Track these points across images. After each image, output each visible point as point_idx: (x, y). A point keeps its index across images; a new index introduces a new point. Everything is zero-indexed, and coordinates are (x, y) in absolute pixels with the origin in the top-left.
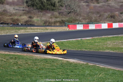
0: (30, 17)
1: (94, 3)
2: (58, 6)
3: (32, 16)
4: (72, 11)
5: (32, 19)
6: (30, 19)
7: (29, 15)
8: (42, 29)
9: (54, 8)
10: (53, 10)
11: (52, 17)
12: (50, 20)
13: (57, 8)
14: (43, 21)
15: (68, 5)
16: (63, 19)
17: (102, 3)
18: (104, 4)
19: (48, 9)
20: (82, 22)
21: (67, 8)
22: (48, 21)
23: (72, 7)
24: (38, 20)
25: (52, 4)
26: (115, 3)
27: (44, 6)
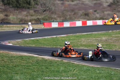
0: (6, 15)
2: (33, 4)
3: (8, 14)
4: (48, 9)
5: (8, 17)
6: (6, 17)
7: (5, 13)
8: (18, 27)
9: (30, 6)
10: (29, 8)
11: (28, 15)
12: (26, 18)
13: (32, 6)
14: (19, 18)
15: (43, 3)
16: (38, 17)
17: (76, 1)
18: (78, 2)
19: (23, 7)
20: (57, 19)
21: (42, 6)
22: (24, 19)
23: (48, 5)
24: (14, 18)
26: (89, 1)
27: (20, 4)
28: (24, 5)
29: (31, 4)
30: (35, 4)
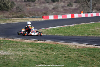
1: (28, 7)
4: (21, 10)
9: (8, 9)
10: (7, 10)
11: (10, 14)
12: (9, 16)
13: (10, 9)
14: (5, 16)
15: (18, 7)
16: (17, 15)
17: (32, 6)
19: (4, 10)
21: (17, 9)
23: (21, 8)
24: (2, 16)
25: (6, 7)
27: (2, 8)
28: (4, 8)
29: (9, 8)
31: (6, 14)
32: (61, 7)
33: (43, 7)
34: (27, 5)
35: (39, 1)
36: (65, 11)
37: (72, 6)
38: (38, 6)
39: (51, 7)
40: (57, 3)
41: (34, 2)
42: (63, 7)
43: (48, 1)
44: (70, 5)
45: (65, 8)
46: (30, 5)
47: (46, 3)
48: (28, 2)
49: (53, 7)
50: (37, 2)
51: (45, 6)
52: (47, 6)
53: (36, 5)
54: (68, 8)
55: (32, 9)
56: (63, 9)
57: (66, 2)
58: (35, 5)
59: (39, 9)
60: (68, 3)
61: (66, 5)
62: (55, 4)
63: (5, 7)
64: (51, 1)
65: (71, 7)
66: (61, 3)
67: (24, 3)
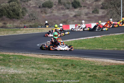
1: (43, 14)
4: (34, 18)
5: (6, 25)
6: (4, 25)
10: (17, 18)
12: (21, 25)
13: (20, 17)
14: (15, 26)
15: (31, 14)
16: (30, 24)
17: (49, 14)
18: (50, 14)
19: (14, 18)
21: (30, 17)
24: (11, 26)
26: (58, 14)
27: (11, 16)
28: (14, 16)
29: (19, 15)
30: (22, 16)
31: (17, 23)
32: (84, 14)
33: (62, 14)
34: (42, 12)
35: (56, 6)
36: (89, 19)
37: (98, 13)
38: (56, 13)
39: (71, 14)
40: (80, 9)
41: (51, 9)
42: (86, 14)
43: (68, 7)
44: (95, 11)
45: (90, 15)
46: (46, 11)
47: (66, 9)
48: (44, 9)
49: (74, 14)
50: (55, 8)
51: (65, 13)
52: (67, 13)
53: (54, 12)
54: (93, 15)
55: (48, 16)
56: (86, 17)
57: (91, 7)
58: (52, 12)
59: (57, 16)
60: (94, 10)
61: (90, 11)
62: (76, 10)
63: (15, 14)
64: (72, 6)
65: (96, 14)
66: (84, 9)
67: (39, 10)
